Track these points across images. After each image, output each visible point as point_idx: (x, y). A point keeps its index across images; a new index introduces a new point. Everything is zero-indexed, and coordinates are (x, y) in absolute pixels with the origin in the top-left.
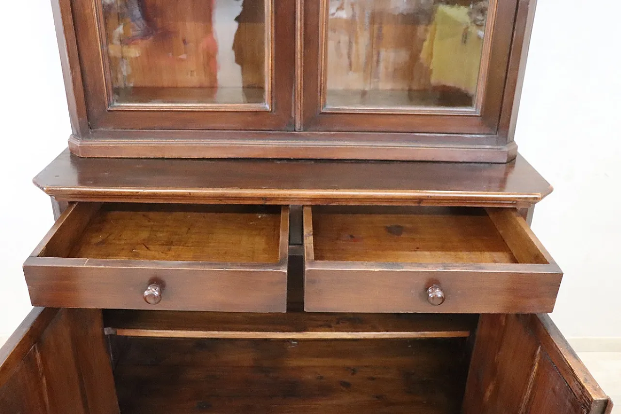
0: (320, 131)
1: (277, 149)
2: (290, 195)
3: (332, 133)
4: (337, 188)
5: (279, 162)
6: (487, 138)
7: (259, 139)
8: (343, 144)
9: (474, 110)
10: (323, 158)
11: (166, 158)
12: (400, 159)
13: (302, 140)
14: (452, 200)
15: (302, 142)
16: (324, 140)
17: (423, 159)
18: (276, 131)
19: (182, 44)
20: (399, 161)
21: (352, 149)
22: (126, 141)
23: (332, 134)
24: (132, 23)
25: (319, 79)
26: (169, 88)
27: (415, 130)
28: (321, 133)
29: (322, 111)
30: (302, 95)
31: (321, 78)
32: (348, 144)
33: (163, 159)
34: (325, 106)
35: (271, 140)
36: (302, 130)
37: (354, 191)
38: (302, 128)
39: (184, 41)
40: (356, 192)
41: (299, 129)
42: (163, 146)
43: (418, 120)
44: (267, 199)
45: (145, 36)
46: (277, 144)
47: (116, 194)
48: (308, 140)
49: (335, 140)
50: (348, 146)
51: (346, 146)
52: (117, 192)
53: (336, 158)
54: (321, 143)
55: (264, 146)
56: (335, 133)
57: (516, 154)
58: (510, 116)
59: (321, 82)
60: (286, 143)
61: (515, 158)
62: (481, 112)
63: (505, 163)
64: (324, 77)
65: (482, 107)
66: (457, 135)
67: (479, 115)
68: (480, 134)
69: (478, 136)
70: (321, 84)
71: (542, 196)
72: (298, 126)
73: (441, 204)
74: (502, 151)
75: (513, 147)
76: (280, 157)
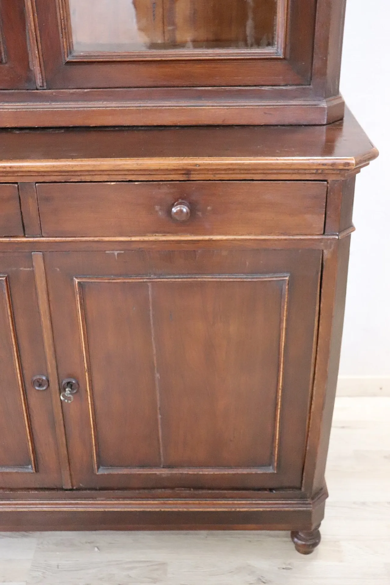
0: (70, 89)
1: (16, 114)
3: (86, 90)
6: (296, 90)
8: (101, 106)
9: (275, 51)
10: (77, 125)
12: (179, 124)
13: (47, 101)
17: (211, 123)
18: (12, 90)
20: (179, 126)
21: (113, 112)
25: (58, 14)
27: (198, 83)
28: (72, 91)
29: (68, 60)
30: (39, 39)
31: (60, 11)
32: (108, 105)
34: (70, 53)
35: (7, 102)
36: (45, 88)
38: (45, 84)
41: (40, 87)
43: (197, 69)
48: (56, 101)
49: (91, 101)
53: (94, 125)
56: (88, 90)
57: (343, 114)
58: (326, 57)
59: (61, 17)
60: (26, 107)
61: (342, 119)
62: (285, 53)
63: (324, 125)
64: (63, 10)
65: (286, 45)
66: (255, 88)
67: (282, 57)
68: (286, 85)
69: (284, 88)
70: (61, 20)
71: (356, 161)
72: (39, 82)
73: (218, 177)
74: (318, 108)
75: (335, 102)
76: (19, 125)
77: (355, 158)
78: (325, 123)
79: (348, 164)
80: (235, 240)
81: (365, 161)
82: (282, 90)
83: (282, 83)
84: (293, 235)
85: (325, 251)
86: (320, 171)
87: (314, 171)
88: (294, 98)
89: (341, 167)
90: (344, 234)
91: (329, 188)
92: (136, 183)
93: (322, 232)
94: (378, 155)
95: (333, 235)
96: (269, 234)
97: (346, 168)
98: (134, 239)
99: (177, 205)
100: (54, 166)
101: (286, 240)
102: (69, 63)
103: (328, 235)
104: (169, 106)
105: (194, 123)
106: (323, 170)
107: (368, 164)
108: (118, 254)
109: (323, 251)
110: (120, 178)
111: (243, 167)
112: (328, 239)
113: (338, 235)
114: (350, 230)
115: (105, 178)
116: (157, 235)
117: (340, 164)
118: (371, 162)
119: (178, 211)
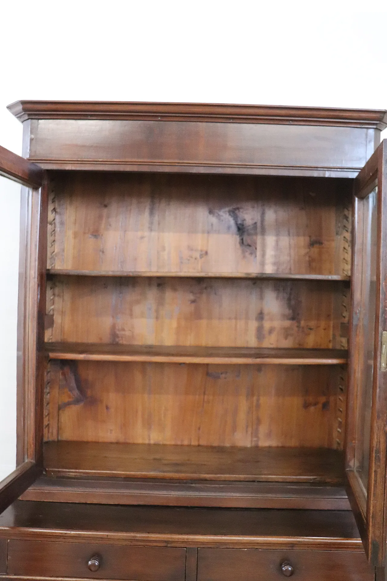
2: (187, 539)
4: (225, 534)
5: (178, 510)
7: (163, 490)
11: (89, 504)
14: (319, 544)
15: (197, 493)
16: (215, 492)
19: (105, 408)
22: (59, 488)
23: (220, 487)
24: (69, 392)
26: (92, 442)
28: (212, 486)
33: (86, 504)
37: (238, 537)
39: (107, 408)
40: (240, 537)
42: (87, 494)
44: (169, 542)
45: (77, 401)
46: (177, 494)
47: (49, 534)
50: (234, 496)
51: (233, 496)
52: (49, 533)
54: (213, 494)
55: (167, 495)
76: (179, 505)
92: (260, 550)
100: (213, 539)
110: (250, 547)
115: (242, 547)
119: (286, 570)
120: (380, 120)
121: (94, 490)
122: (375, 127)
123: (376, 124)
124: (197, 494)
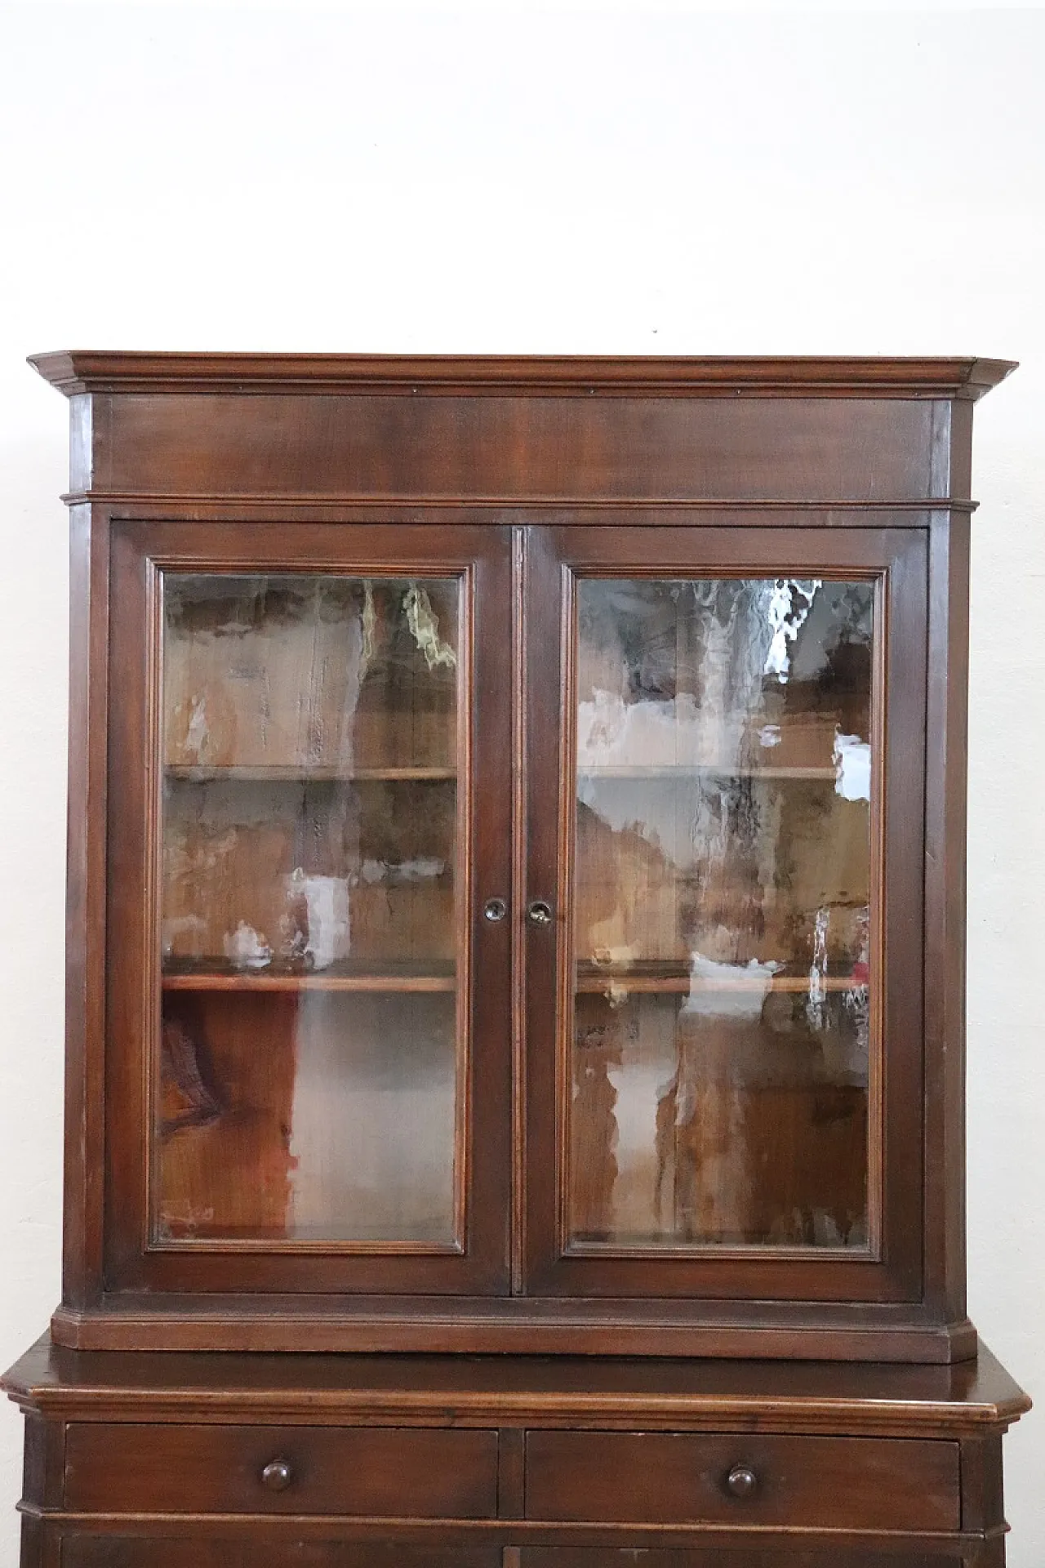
1: (476, 1333)
3: (585, 1300)
5: (478, 1359)
6: (903, 1309)
7: (439, 1313)
8: (608, 1323)
9: (868, 1251)
11: (252, 1353)
12: (724, 1355)
13: (525, 1315)
16: (570, 1314)
18: (473, 1295)
20: (724, 1358)
21: (625, 1334)
22: (174, 1316)
23: (582, 1303)
24: (180, 1092)
25: (557, 1192)
27: (754, 1294)
28: (563, 1300)
29: (564, 1255)
30: (525, 1223)
32: (617, 1324)
34: (569, 1244)
35: (464, 1314)
36: (524, 1294)
38: (525, 1289)
41: (518, 1292)
45: (202, 1116)
46: (476, 1322)
48: (538, 1314)
49: (591, 1315)
54: (564, 1321)
55: (449, 1327)
56: (589, 1299)
57: (977, 1351)
58: (943, 1262)
59: (560, 1196)
60: (492, 1322)
61: (975, 1358)
62: (882, 1254)
63: (946, 1364)
64: (565, 1187)
65: (883, 1244)
66: (839, 1304)
67: (878, 1260)
68: (887, 1302)
69: (883, 1305)
70: (560, 1200)
71: (998, 1411)
72: (516, 1286)
73: (797, 1429)
74: (936, 1337)
75: (961, 1331)
76: (480, 1350)
77: (997, 1405)
78: (949, 1361)
79: (987, 1414)
80: (823, 1534)
81: (1012, 1412)
82: (881, 1308)
83: (880, 1298)
84: (913, 1530)
85: (965, 1561)
86: (947, 1425)
87: (938, 1424)
88: (899, 1321)
89: (978, 1418)
90: (993, 1532)
91: (963, 1452)
92: (675, 1435)
93: (958, 1526)
94: (1031, 1405)
95: (976, 1532)
96: (878, 1526)
97: (985, 1419)
98: (667, 1527)
99: (734, 1471)
100: (561, 1403)
101: (902, 1537)
102: (565, 1258)
103: (966, 1532)
104: (711, 1327)
105: (748, 1355)
106: (952, 1421)
107: (1019, 1419)
108: (639, 1554)
109: (962, 1559)
110: (652, 1426)
111: (834, 1413)
112: (969, 1539)
113: (983, 1533)
114: (1002, 1527)
115: (630, 1425)
116: (702, 1520)
117: (975, 1414)
118: (1023, 1416)
119: (738, 1480)
120: (963, 380)
121: (266, 1317)
122: (951, 395)
123: (955, 389)
124: (525, 1320)
